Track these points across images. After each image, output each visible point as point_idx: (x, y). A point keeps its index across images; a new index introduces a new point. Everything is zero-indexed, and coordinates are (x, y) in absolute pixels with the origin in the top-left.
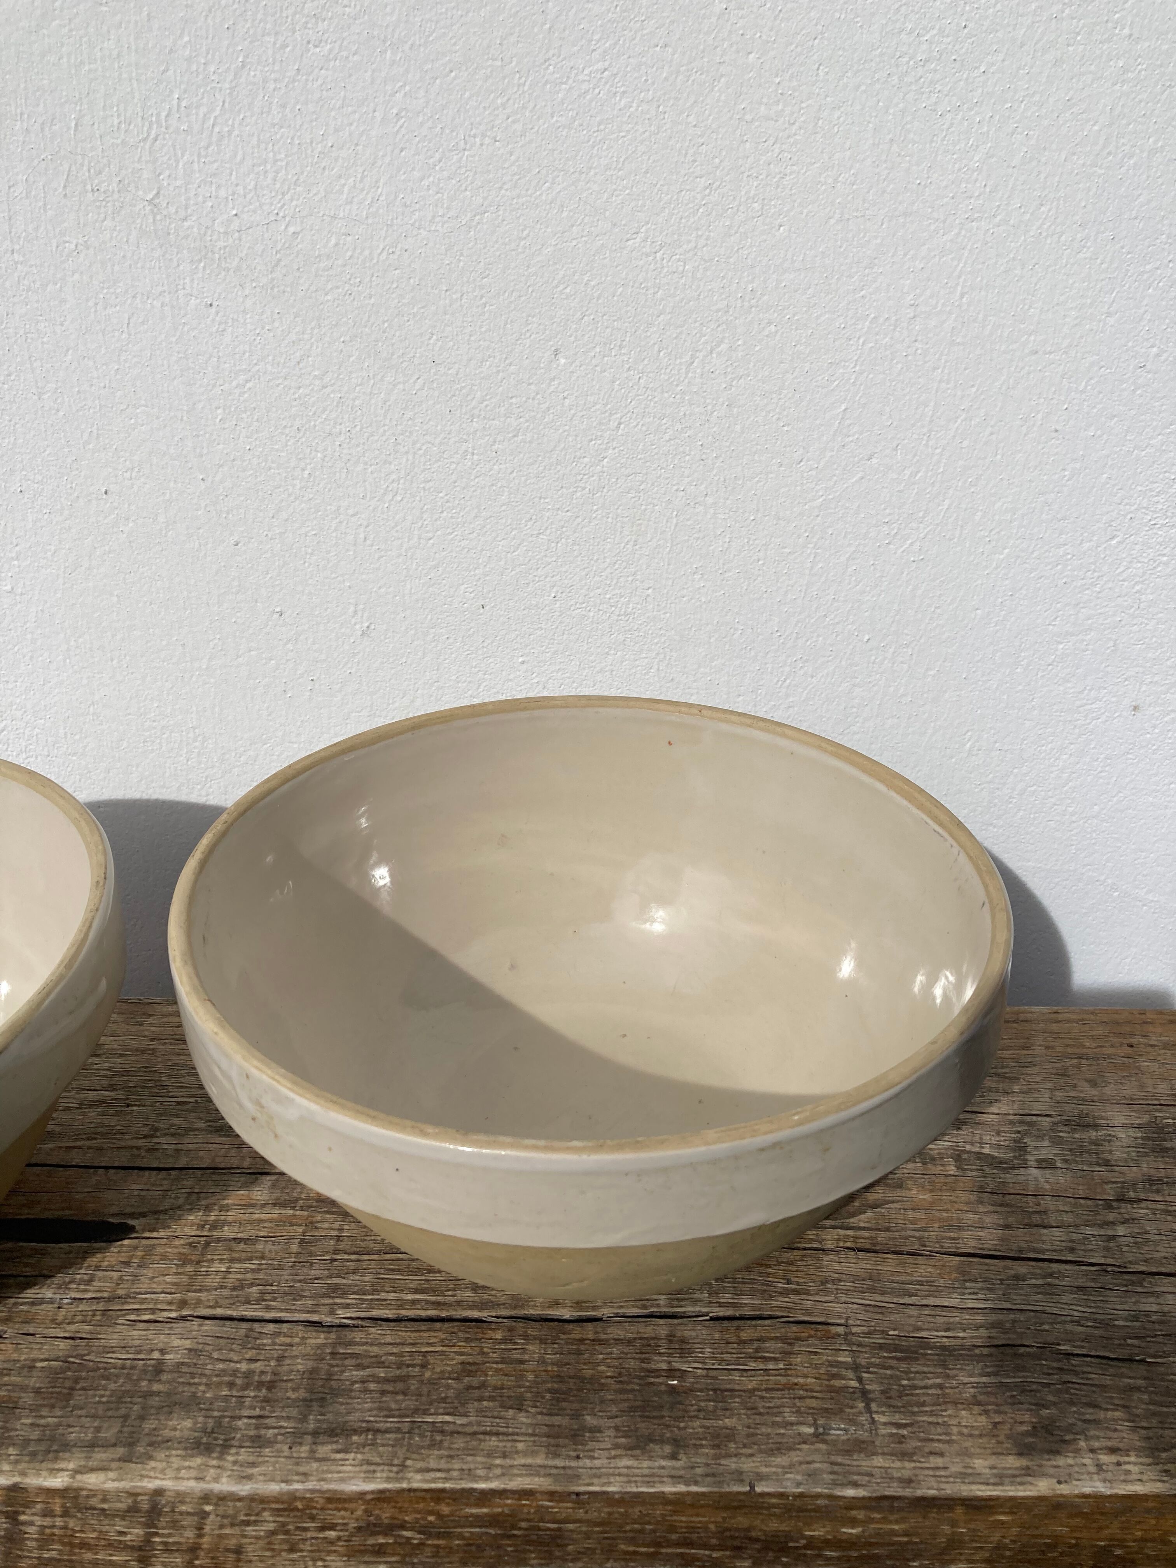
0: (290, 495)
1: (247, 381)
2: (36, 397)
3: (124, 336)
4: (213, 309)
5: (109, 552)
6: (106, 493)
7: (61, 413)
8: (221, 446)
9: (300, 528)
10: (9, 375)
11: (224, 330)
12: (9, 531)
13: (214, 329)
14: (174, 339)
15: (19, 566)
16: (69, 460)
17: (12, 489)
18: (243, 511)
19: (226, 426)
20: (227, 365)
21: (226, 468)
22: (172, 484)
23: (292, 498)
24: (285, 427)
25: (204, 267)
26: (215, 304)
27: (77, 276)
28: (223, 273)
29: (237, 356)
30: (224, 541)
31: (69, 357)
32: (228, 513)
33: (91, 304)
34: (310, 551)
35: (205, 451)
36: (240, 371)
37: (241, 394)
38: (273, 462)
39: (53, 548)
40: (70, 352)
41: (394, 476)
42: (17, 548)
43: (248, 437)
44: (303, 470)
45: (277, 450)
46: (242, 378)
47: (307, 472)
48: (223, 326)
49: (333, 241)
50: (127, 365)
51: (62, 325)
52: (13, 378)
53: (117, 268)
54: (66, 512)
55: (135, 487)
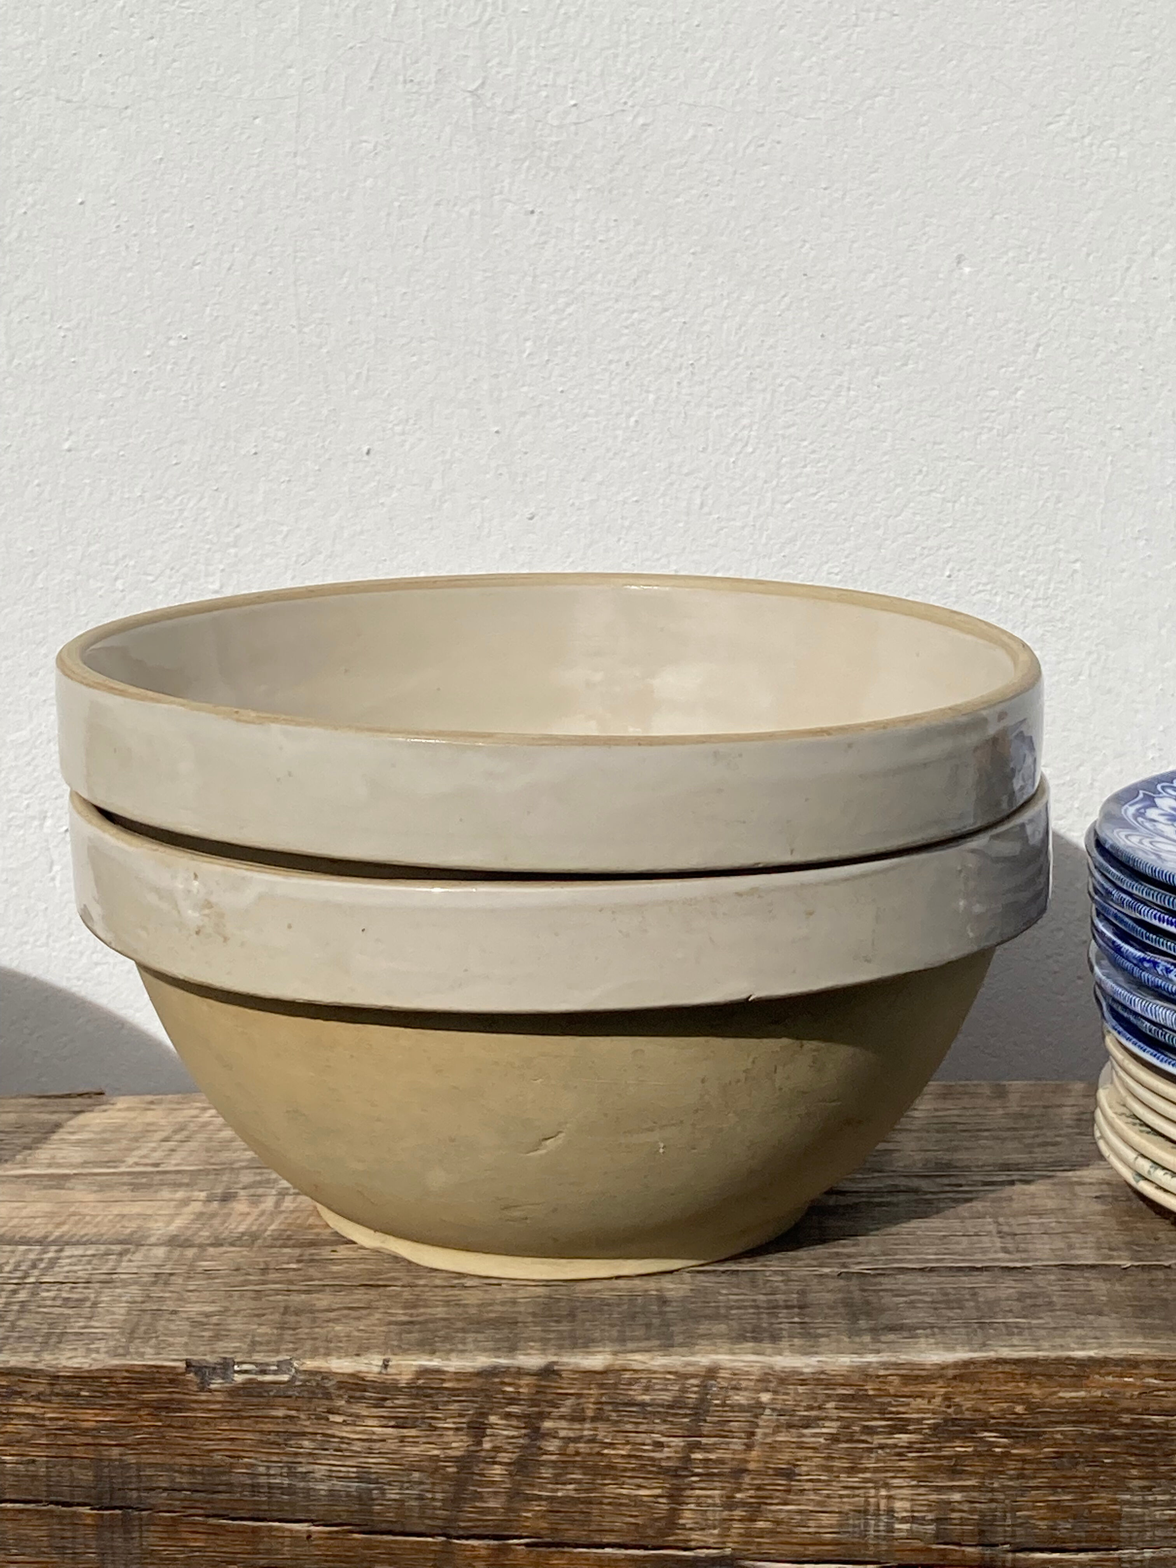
0: (608, 450)
1: (568, 305)
2: (294, 331)
3: (419, 251)
4: (535, 217)
5: (362, 532)
6: (368, 453)
7: (324, 350)
8: (525, 389)
9: (618, 493)
10: (265, 304)
11: (545, 243)
12: (231, 506)
13: (533, 241)
14: (481, 255)
15: (236, 555)
16: (325, 412)
17: (243, 452)
18: (544, 472)
19: (535, 362)
20: (545, 286)
21: (528, 417)
22: (456, 440)
23: (611, 454)
24: (611, 362)
25: (529, 168)
26: (538, 210)
27: (369, 182)
28: (552, 174)
29: (558, 274)
30: (515, 514)
31: (345, 280)
32: (525, 476)
33: (383, 214)
34: (627, 523)
35: (505, 394)
36: (560, 292)
37: (558, 322)
38: (590, 408)
39: (285, 529)
40: (347, 273)
41: (745, 421)
42: (238, 530)
43: (561, 376)
44: (629, 416)
45: (598, 392)
46: (562, 300)
47: (633, 419)
48: (543, 239)
49: (691, 132)
50: (418, 288)
51: (342, 240)
52: (269, 306)
53: (421, 170)
54: (311, 480)
55: (407, 446)
